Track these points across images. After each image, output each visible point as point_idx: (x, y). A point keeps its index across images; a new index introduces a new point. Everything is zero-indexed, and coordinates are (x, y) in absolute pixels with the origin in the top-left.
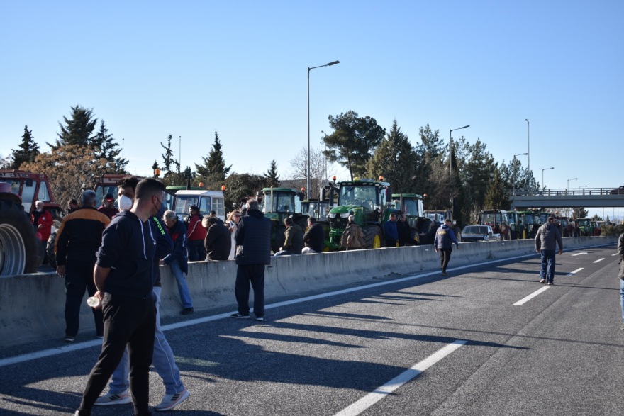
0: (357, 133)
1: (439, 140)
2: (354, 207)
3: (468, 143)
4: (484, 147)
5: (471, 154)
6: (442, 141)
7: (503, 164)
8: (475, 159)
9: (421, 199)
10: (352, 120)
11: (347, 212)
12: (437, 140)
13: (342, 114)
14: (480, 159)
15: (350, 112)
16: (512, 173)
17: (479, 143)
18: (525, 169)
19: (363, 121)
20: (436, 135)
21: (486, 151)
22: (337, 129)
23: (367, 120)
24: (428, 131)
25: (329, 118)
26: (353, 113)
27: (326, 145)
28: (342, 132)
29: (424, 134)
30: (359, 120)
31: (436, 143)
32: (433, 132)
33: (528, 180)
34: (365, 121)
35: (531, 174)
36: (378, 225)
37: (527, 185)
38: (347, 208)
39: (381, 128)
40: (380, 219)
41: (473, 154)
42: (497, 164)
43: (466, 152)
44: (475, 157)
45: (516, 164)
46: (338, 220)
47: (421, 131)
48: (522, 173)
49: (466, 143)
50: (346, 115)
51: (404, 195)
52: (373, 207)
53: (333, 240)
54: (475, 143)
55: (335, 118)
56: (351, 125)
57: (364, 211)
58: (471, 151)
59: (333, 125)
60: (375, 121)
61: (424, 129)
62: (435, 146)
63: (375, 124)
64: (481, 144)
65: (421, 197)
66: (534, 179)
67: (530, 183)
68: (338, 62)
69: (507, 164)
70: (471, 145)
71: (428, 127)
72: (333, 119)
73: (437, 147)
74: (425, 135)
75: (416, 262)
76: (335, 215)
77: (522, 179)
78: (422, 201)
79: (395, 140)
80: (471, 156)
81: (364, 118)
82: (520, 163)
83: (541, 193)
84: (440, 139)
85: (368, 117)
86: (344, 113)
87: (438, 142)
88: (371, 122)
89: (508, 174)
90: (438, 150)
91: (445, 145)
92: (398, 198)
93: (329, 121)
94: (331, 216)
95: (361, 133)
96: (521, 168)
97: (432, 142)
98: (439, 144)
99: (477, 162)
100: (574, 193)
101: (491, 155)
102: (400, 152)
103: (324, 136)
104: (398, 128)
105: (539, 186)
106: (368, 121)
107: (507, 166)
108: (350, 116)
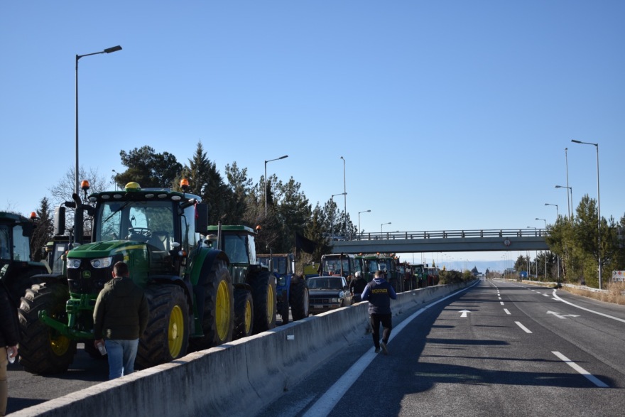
0: (153, 171)
1: (248, 180)
2: (127, 245)
3: (281, 182)
4: (298, 187)
5: (284, 194)
6: (250, 180)
7: (317, 206)
8: (288, 201)
9: (252, 234)
10: (147, 157)
11: (106, 255)
12: (245, 179)
13: (136, 149)
14: (294, 200)
15: (145, 148)
16: (327, 217)
17: (292, 182)
18: (341, 212)
19: (160, 157)
20: (244, 174)
21: (300, 191)
22: (130, 166)
23: (165, 156)
24: (234, 169)
25: (121, 154)
26: (149, 148)
27: (118, 185)
28: (136, 170)
29: (230, 172)
30: (156, 156)
31: (244, 183)
32: (240, 170)
33: (345, 224)
34: (163, 158)
35: (347, 217)
36: (178, 282)
37: (345, 228)
38: (109, 245)
39: (181, 166)
40: (182, 269)
41: (286, 195)
42: (310, 207)
43: (278, 192)
44: (289, 198)
45: (332, 205)
46: (87, 274)
47: (228, 169)
48: (338, 216)
49: (278, 182)
50: (140, 151)
51: (224, 227)
52: (170, 244)
53: (76, 320)
54: (288, 181)
55: (128, 154)
56: (147, 162)
57: (148, 254)
58: (284, 191)
59: (126, 162)
60: (174, 157)
61: (231, 166)
62: (243, 186)
63: (174, 161)
64: (295, 184)
65: (251, 230)
66: (351, 222)
67: (347, 227)
68: (119, 48)
69: (322, 206)
70: (284, 184)
71: (235, 165)
72: (126, 155)
73: (246, 187)
74: (232, 174)
75: (272, 372)
76: (78, 263)
77: (338, 223)
78: (253, 238)
79: (199, 169)
80: (283, 197)
81: (162, 154)
82: (335, 205)
83: (359, 237)
84: (248, 178)
85: (166, 154)
86: (139, 148)
87: (246, 182)
88: (169, 159)
89: (323, 217)
90: (246, 190)
91: (254, 185)
92: (215, 232)
93: (120, 157)
94: (70, 264)
95: (158, 171)
96: (337, 210)
97: (240, 181)
98: (247, 184)
99: (290, 203)
100: (394, 237)
101: (304, 197)
102: (206, 184)
103: (115, 174)
104: (203, 153)
105: (356, 230)
106: (166, 158)
107: (322, 209)
108: (145, 152)
